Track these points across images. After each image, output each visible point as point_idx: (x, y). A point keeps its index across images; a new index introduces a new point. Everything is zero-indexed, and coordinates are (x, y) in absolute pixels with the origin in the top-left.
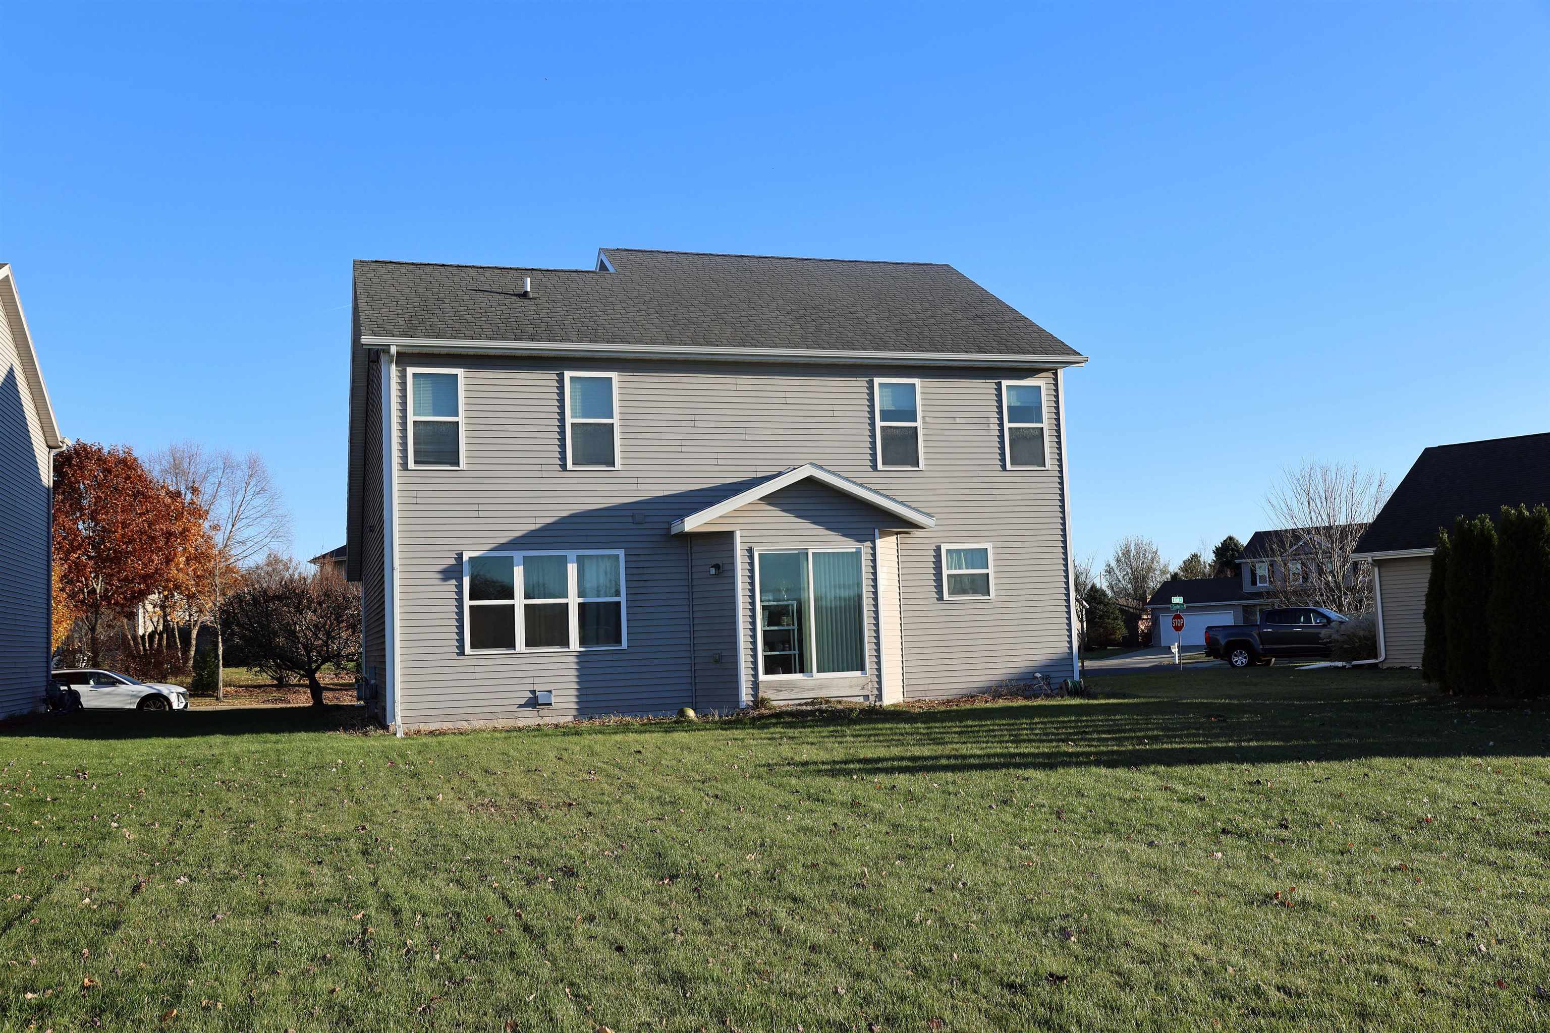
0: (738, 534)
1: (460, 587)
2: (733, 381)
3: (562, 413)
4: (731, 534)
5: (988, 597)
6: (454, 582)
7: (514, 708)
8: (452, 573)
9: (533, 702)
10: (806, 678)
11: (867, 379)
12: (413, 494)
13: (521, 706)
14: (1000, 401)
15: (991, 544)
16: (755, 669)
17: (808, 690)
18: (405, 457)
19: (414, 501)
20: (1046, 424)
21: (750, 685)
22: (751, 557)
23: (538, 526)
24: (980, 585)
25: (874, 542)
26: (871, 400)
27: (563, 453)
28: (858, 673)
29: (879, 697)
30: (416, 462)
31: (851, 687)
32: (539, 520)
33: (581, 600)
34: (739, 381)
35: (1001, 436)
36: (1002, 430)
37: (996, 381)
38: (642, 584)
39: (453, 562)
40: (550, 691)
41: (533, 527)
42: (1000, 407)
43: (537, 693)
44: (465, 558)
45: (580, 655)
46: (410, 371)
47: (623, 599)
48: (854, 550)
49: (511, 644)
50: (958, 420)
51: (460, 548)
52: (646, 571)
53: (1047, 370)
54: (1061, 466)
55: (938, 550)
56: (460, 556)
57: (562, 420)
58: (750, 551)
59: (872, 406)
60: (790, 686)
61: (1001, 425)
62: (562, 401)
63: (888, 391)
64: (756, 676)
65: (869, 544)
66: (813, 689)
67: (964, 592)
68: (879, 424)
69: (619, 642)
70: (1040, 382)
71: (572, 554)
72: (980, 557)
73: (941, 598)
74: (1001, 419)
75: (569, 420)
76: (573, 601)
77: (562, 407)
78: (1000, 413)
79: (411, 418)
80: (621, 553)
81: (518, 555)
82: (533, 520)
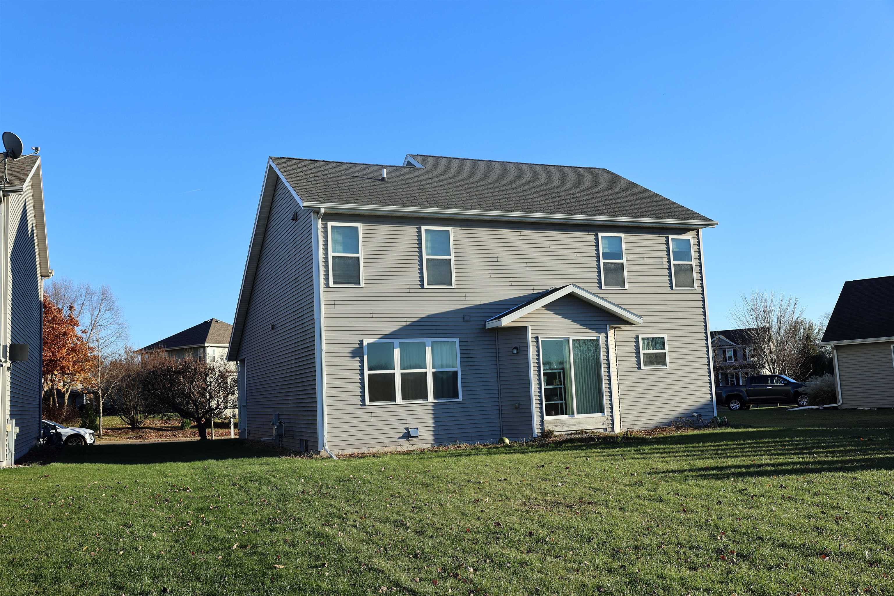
0: (530, 328)
1: (362, 362)
2: (519, 234)
3: (421, 252)
4: (525, 328)
5: (665, 367)
6: (358, 359)
7: (396, 439)
8: (357, 353)
9: (407, 436)
10: (570, 418)
11: (594, 234)
12: (333, 303)
13: (399, 438)
14: (668, 248)
15: (666, 334)
16: (542, 412)
17: (572, 425)
18: (327, 279)
19: (333, 307)
20: (694, 262)
21: (539, 422)
22: (538, 342)
23: (408, 323)
24: (660, 360)
25: (607, 333)
26: (597, 246)
27: (422, 277)
28: (600, 414)
29: (613, 429)
30: (334, 283)
31: (596, 423)
32: (408, 320)
33: (434, 370)
34: (522, 234)
35: (670, 269)
36: (670, 266)
37: (666, 236)
38: (470, 360)
39: (358, 346)
40: (417, 428)
41: (405, 324)
42: (668, 251)
43: (410, 430)
44: (365, 343)
45: (435, 405)
46: (330, 224)
47: (459, 370)
48: (595, 338)
49: (393, 399)
50: (645, 259)
51: (361, 337)
52: (472, 351)
53: (693, 230)
54: (702, 287)
55: (637, 338)
56: (362, 342)
57: (421, 256)
58: (537, 338)
59: (598, 250)
60: (562, 423)
61: (669, 262)
62: (420, 244)
63: (606, 241)
64: (542, 417)
65: (603, 334)
66: (575, 425)
67: (652, 363)
68: (602, 261)
69: (456, 396)
70: (689, 236)
71: (428, 341)
72: (659, 343)
73: (640, 368)
74: (669, 259)
75: (425, 257)
76: (430, 371)
77: (420, 248)
78: (669, 255)
79: (331, 254)
80: (457, 340)
81: (396, 342)
82: (404, 320)
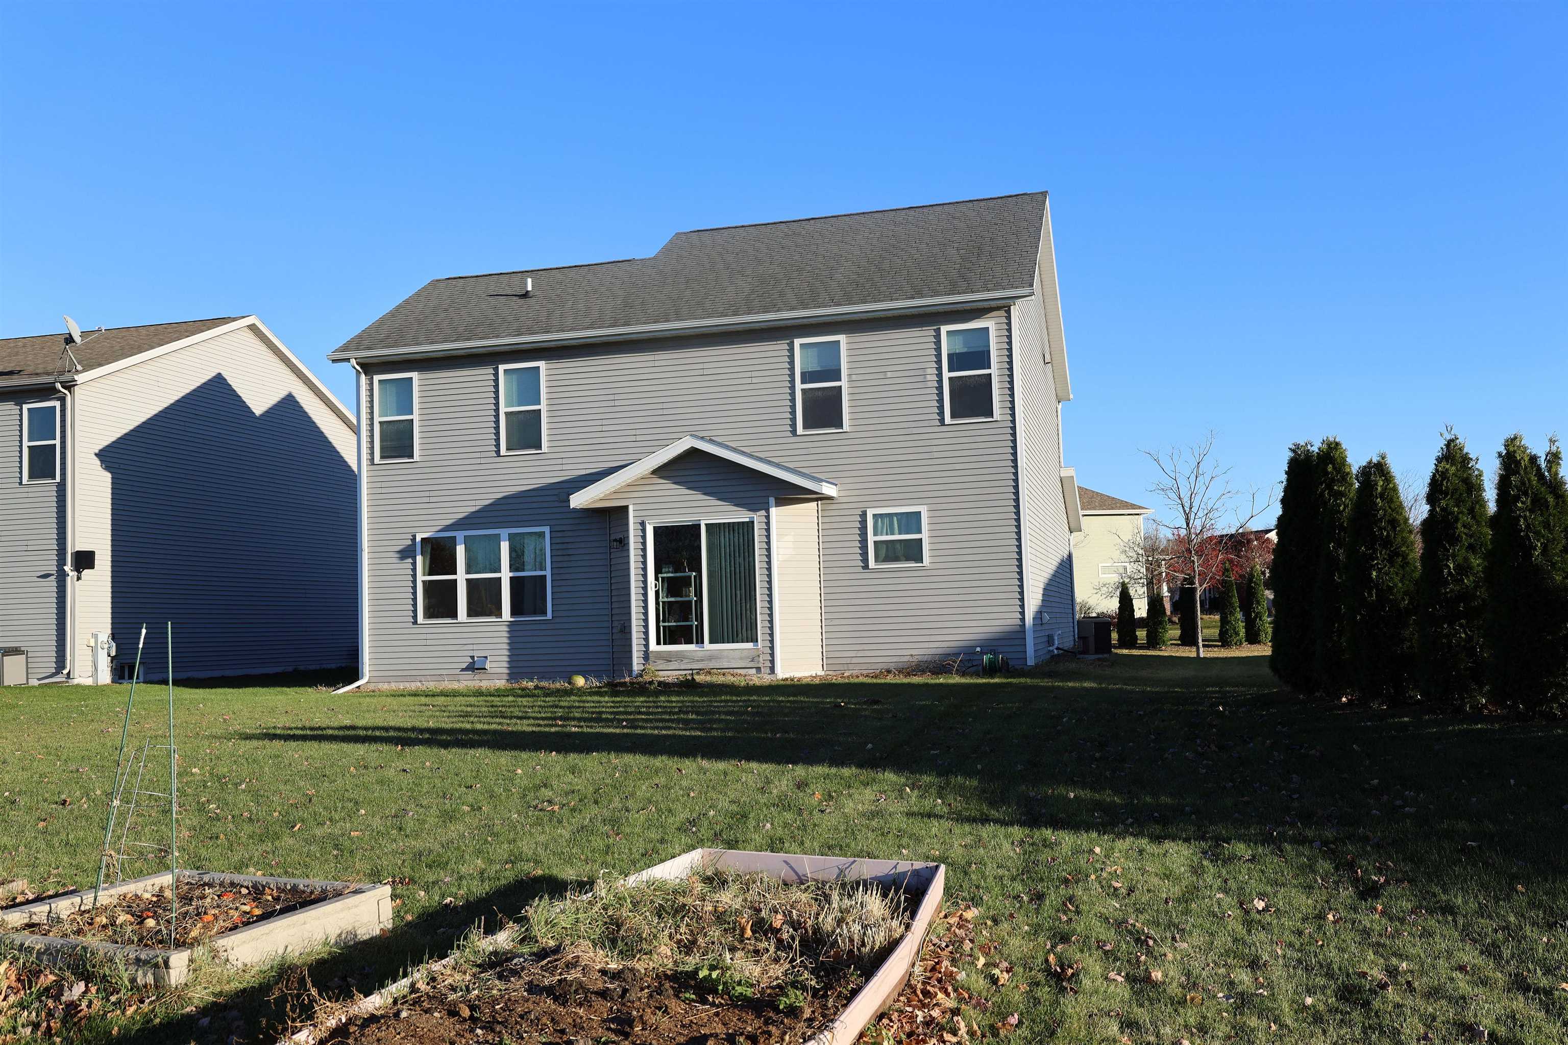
0: (631, 508)
1: (414, 564)
2: (652, 358)
3: (497, 404)
4: (626, 508)
5: (920, 565)
6: (410, 560)
7: (458, 672)
8: (407, 553)
9: (474, 667)
10: (698, 649)
11: (788, 342)
12: (379, 485)
13: (463, 670)
14: (938, 349)
15: (925, 507)
16: (647, 639)
17: (698, 661)
18: (372, 454)
19: (380, 491)
20: (995, 370)
21: (641, 654)
22: (644, 530)
23: (477, 508)
24: (913, 551)
25: (768, 511)
26: (792, 363)
27: (498, 440)
28: (750, 645)
29: (772, 670)
30: (382, 457)
31: (741, 658)
32: (478, 503)
33: (511, 574)
34: (657, 357)
35: (940, 388)
36: (940, 381)
37: (935, 328)
38: (566, 558)
39: (410, 542)
40: (486, 657)
41: (474, 509)
42: (939, 356)
43: (476, 658)
44: (418, 539)
45: (511, 624)
46: (376, 378)
47: (548, 573)
48: (747, 520)
49: (454, 615)
50: (889, 375)
51: (413, 530)
52: (569, 546)
53: (998, 308)
54: (1013, 415)
55: (864, 515)
56: (414, 537)
57: (497, 410)
58: (643, 524)
59: (792, 369)
60: (680, 656)
61: (940, 375)
62: (497, 392)
63: (813, 352)
64: (647, 645)
65: (763, 513)
66: (702, 660)
67: (896, 559)
68: (799, 386)
69: (544, 613)
70: (990, 323)
71: (504, 533)
72: (911, 521)
73: (866, 567)
74: (940, 369)
75: (503, 409)
76: (505, 575)
77: (497, 398)
78: (939, 362)
79: (377, 419)
80: (546, 530)
81: (460, 535)
82: (473, 503)
